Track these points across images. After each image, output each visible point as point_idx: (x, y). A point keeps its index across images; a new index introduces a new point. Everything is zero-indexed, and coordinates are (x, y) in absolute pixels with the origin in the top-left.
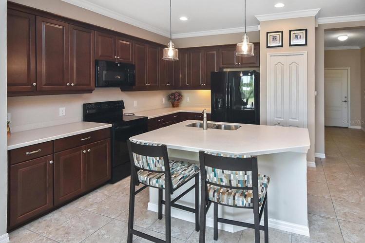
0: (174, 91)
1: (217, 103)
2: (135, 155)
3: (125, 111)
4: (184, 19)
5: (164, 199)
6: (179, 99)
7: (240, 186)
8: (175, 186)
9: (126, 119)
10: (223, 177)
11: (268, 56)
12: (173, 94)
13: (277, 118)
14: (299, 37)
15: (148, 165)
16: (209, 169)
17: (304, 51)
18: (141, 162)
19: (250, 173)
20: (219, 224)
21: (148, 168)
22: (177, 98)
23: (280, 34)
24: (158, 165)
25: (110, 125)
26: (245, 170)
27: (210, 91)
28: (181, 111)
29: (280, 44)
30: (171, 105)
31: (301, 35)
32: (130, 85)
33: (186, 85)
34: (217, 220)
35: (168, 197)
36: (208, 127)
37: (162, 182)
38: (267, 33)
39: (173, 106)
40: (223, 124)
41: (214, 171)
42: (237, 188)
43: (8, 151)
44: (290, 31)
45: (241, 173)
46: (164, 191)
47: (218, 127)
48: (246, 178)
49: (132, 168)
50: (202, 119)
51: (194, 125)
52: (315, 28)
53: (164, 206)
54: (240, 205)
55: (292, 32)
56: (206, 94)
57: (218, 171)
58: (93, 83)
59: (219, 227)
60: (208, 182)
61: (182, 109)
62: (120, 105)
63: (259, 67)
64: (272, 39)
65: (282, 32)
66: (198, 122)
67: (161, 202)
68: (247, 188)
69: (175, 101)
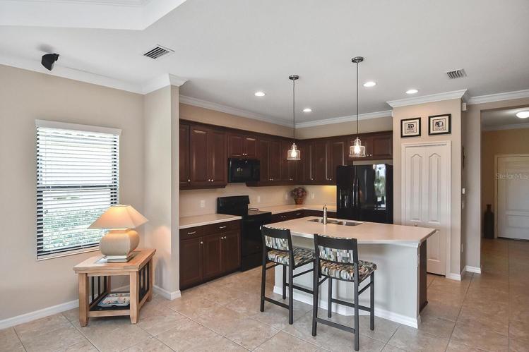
0: (297, 187)
1: (343, 200)
2: (266, 237)
3: (250, 206)
4: (307, 110)
5: (287, 282)
6: (302, 195)
7: (344, 261)
8: (296, 264)
9: (250, 213)
10: (331, 254)
11: (403, 147)
12: (296, 190)
13: (414, 219)
14: (441, 124)
15: (276, 245)
16: (322, 248)
17: (446, 140)
18: (271, 243)
19: (351, 251)
20: (333, 305)
21: (276, 248)
22: (300, 195)
23: (418, 121)
24: (284, 245)
25: (240, 218)
26: (348, 250)
27: (335, 187)
28: (305, 208)
29: (418, 133)
30: (294, 202)
31: (444, 121)
32: (255, 180)
33: (310, 180)
34: (331, 300)
35: (291, 273)
36: (328, 222)
37: (287, 260)
38: (402, 121)
39: (297, 204)
40: (345, 221)
41: (324, 249)
42: (342, 263)
43: (180, 230)
44: (429, 118)
45: (345, 251)
46: (287, 267)
47: (340, 223)
48: (348, 256)
49: (264, 249)
50: (322, 216)
51: (316, 221)
52: (462, 112)
53: (287, 287)
54: (345, 278)
55: (432, 119)
56: (332, 189)
57: (328, 249)
58: (226, 180)
59: (333, 310)
60: (321, 259)
61: (306, 207)
62: (246, 200)
63: (392, 159)
64: (407, 127)
65: (420, 119)
66: (320, 218)
67: (285, 284)
68: (349, 264)
69: (298, 197)
